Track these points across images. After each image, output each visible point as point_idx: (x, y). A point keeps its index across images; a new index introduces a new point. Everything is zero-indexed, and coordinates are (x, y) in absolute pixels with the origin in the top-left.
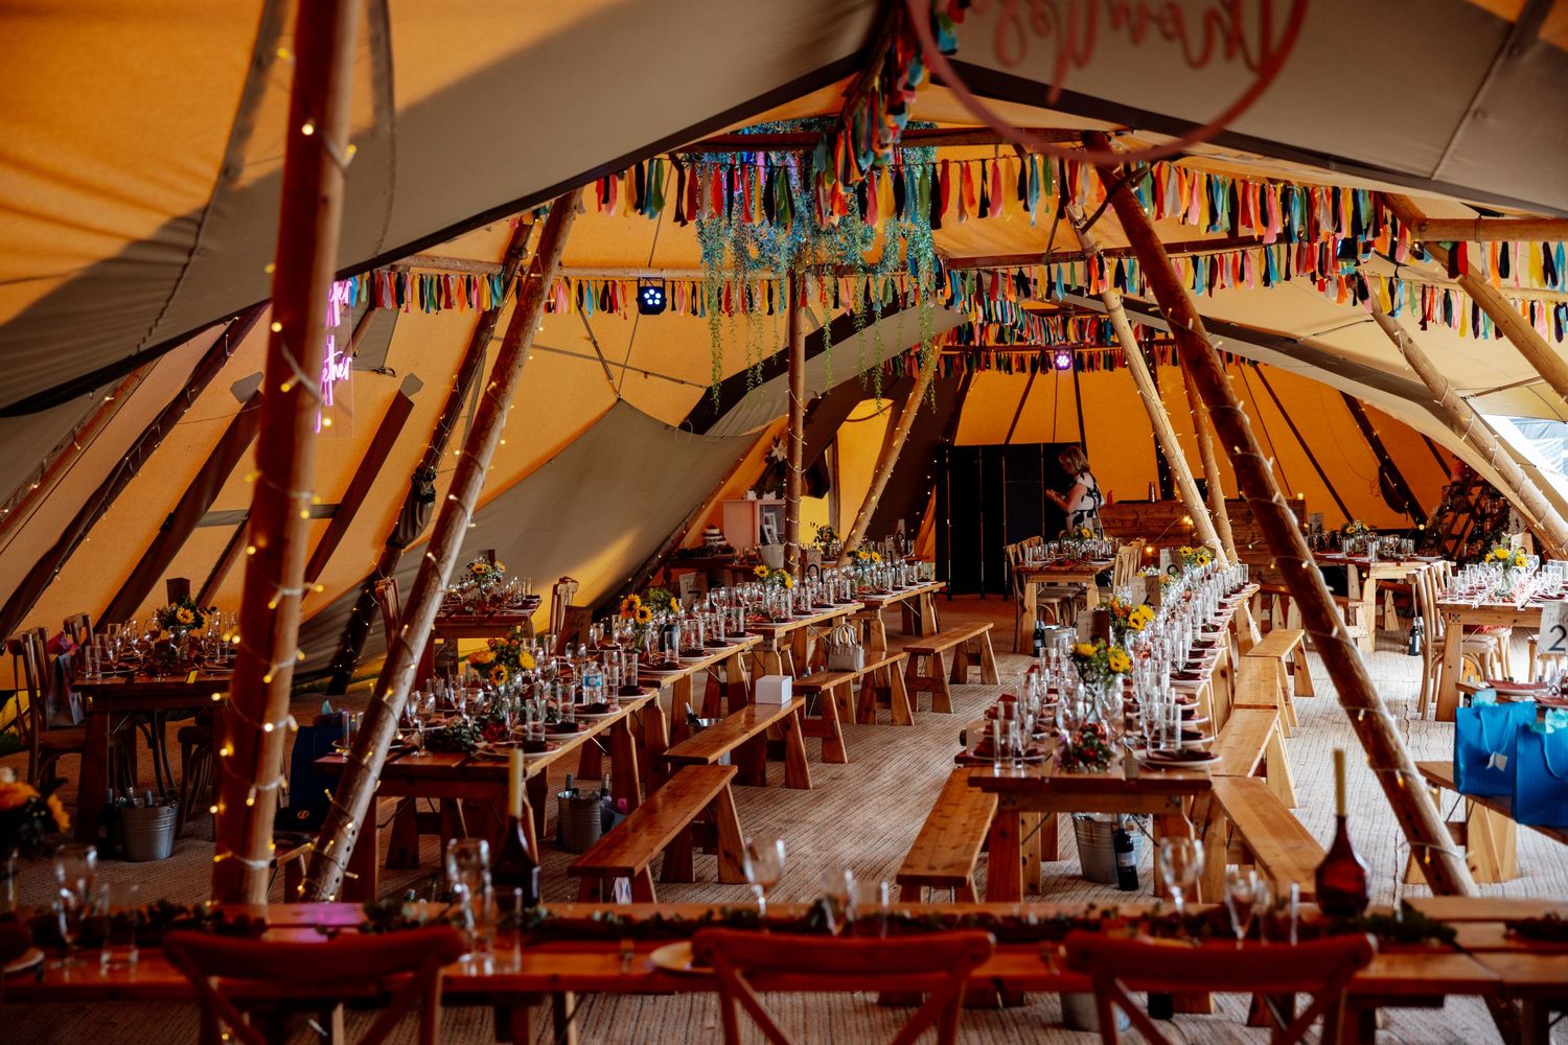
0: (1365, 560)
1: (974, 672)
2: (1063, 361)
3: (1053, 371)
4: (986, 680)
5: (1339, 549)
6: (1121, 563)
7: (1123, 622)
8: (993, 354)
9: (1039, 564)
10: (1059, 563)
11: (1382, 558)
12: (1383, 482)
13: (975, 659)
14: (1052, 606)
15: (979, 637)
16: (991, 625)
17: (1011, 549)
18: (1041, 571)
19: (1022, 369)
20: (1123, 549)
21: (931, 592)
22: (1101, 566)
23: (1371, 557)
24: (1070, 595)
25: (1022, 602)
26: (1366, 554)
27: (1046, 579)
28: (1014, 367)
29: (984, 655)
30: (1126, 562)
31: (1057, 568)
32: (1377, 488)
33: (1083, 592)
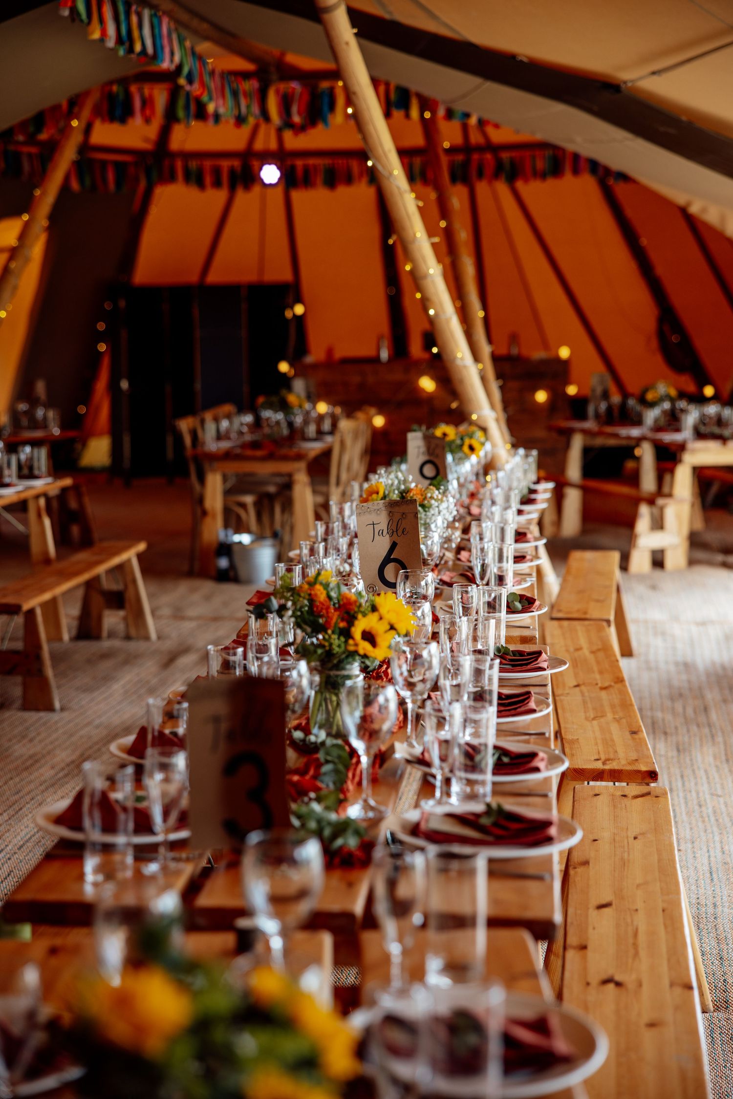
0: (677, 437)
1: (112, 620)
2: (270, 174)
3: (257, 189)
4: (133, 632)
5: (638, 422)
6: (342, 443)
7: (336, 641)
8: (179, 164)
9: (225, 445)
10: (254, 445)
11: (700, 435)
12: (661, 335)
13: (117, 600)
14: (243, 506)
15: (120, 568)
16: (142, 547)
17: (184, 425)
18: (227, 456)
19: (217, 184)
20: (345, 425)
21: (45, 495)
22: (314, 448)
23: (686, 434)
24: (272, 489)
25: (201, 500)
26: (678, 430)
27: (234, 467)
28: (208, 180)
29: (130, 594)
30: (349, 442)
31: (249, 452)
32: (654, 344)
33: (287, 486)
